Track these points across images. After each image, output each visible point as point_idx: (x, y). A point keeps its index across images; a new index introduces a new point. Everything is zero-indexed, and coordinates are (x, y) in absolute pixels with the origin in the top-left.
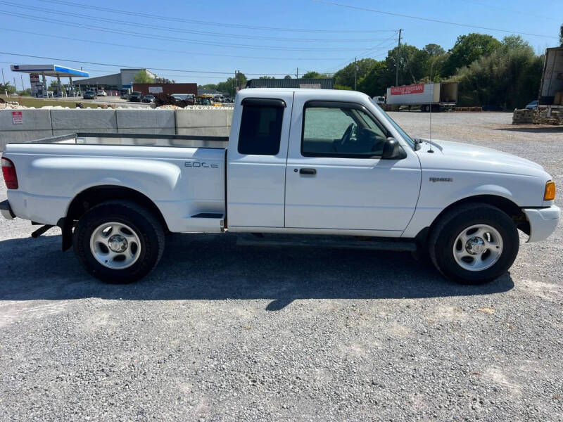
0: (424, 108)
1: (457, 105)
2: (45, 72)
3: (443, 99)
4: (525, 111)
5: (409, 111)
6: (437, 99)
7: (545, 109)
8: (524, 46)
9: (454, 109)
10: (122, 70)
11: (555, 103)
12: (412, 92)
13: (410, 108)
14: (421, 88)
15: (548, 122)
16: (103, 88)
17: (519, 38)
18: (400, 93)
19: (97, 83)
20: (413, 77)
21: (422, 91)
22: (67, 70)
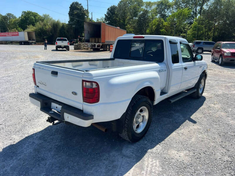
0: (21, 43)
1: (37, 42)
3: (30, 39)
4: (78, 45)
5: (12, 44)
6: (27, 39)
7: (87, 44)
8: (51, 19)
9: (35, 44)
11: (90, 42)
12: (12, 35)
13: (12, 43)
14: (17, 34)
15: (85, 49)
17: (48, 15)
18: (6, 36)
20: (8, 29)
21: (18, 35)
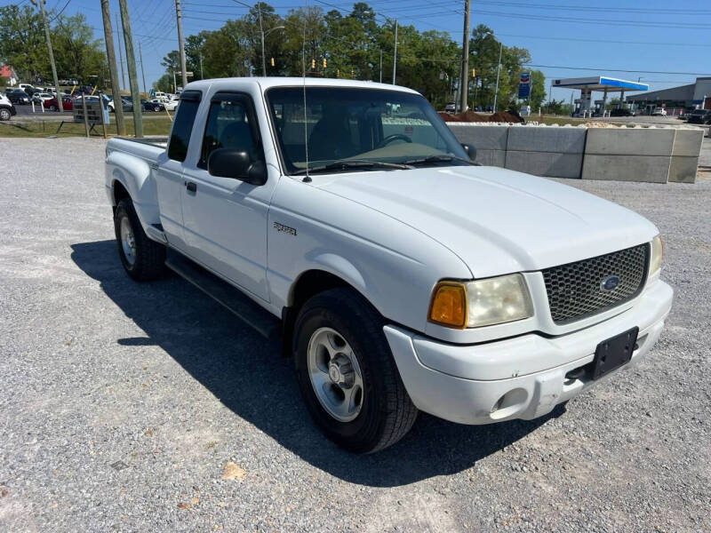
2: (590, 86)
10: (698, 79)
16: (664, 105)
19: (658, 99)
22: (618, 82)
